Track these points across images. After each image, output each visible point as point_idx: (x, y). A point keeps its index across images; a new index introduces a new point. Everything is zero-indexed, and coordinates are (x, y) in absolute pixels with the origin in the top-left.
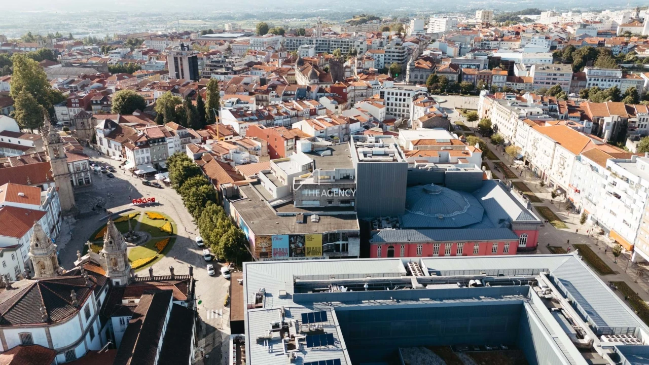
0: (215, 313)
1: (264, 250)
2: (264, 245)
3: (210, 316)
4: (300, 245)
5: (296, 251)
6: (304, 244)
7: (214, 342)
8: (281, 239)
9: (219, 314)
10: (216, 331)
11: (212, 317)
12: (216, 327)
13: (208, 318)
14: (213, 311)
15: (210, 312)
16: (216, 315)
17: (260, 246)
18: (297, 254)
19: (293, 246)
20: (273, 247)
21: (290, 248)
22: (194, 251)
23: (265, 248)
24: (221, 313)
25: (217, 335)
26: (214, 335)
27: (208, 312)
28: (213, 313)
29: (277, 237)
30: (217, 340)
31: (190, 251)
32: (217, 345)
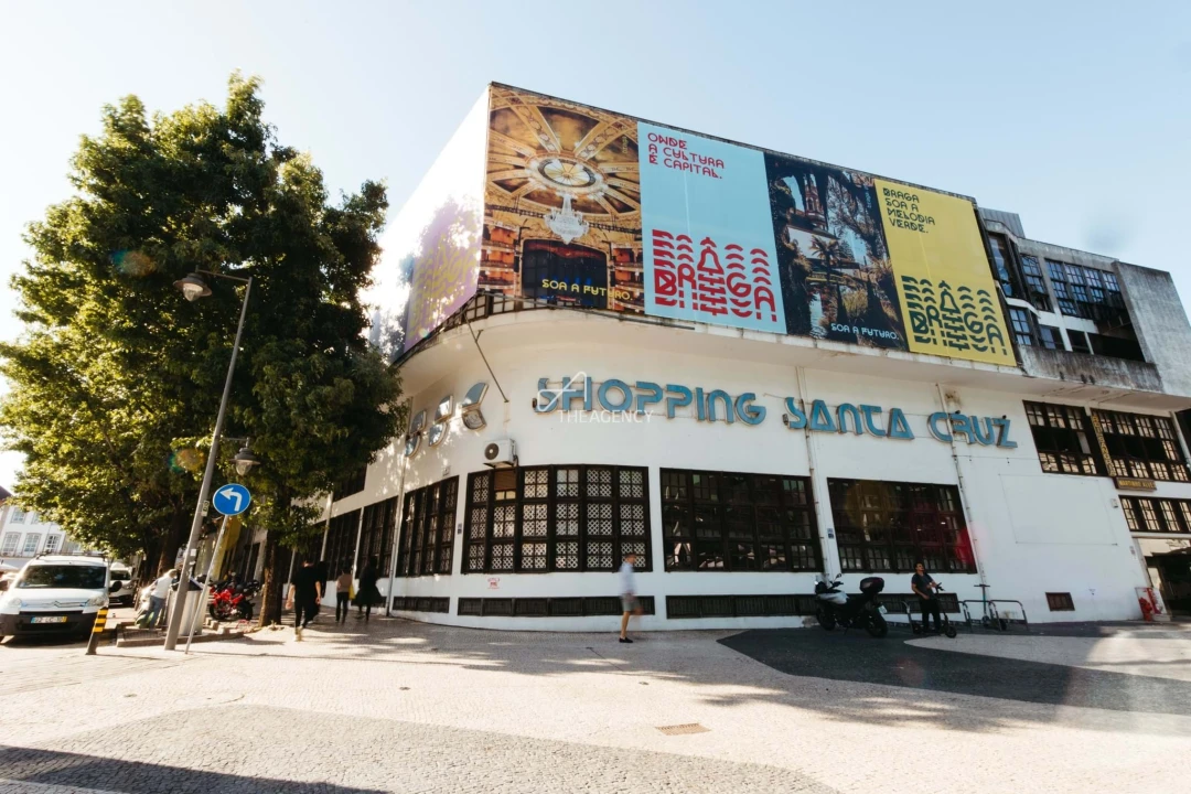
1: (568, 227)
2: (572, 181)
4: (858, 249)
5: (830, 291)
6: (876, 242)
8: (710, 166)
17: (536, 184)
18: (843, 317)
19: (803, 241)
20: (650, 217)
21: (786, 254)
23: (581, 206)
29: (676, 145)
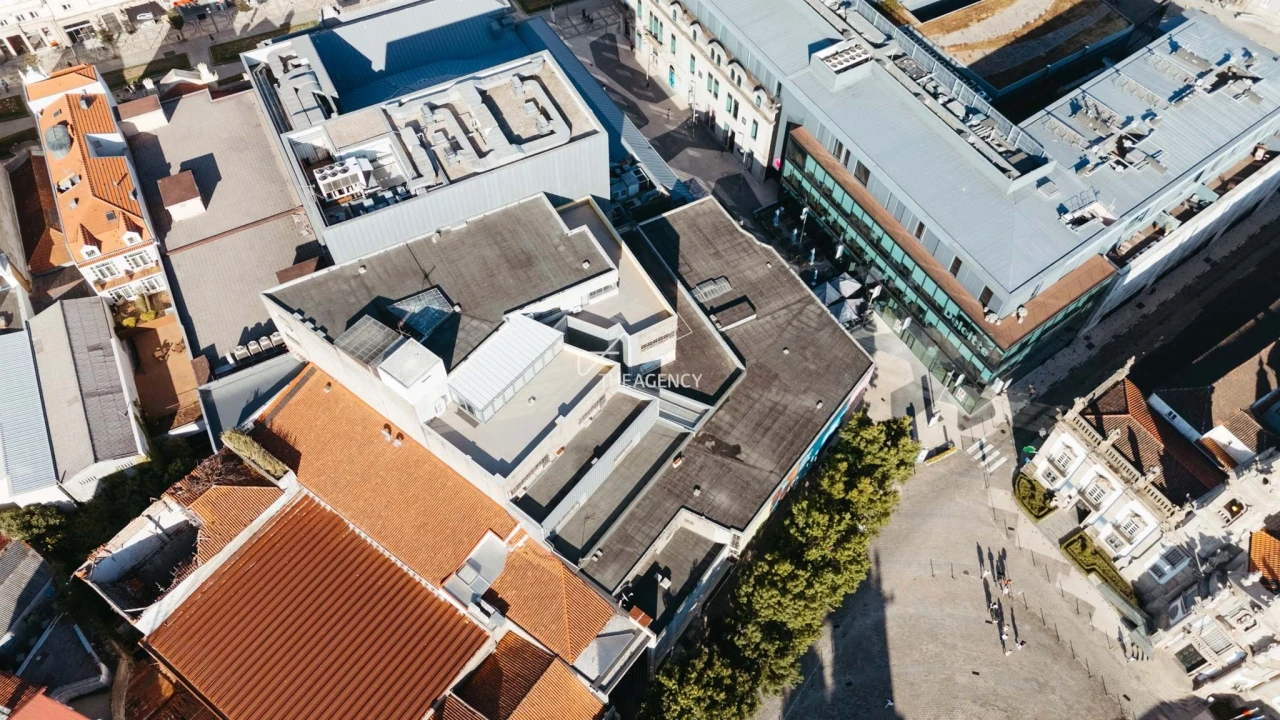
0: (984, 457)
3: (998, 458)
7: (1040, 414)
9: (982, 447)
10: (1018, 425)
11: (997, 453)
12: (1009, 432)
13: (1004, 460)
14: (983, 464)
15: (989, 465)
16: (986, 450)
22: (828, 672)
24: (977, 445)
25: (1024, 419)
26: (1027, 423)
27: (992, 469)
28: (989, 459)
30: (1033, 411)
31: (837, 682)
32: (1042, 405)
